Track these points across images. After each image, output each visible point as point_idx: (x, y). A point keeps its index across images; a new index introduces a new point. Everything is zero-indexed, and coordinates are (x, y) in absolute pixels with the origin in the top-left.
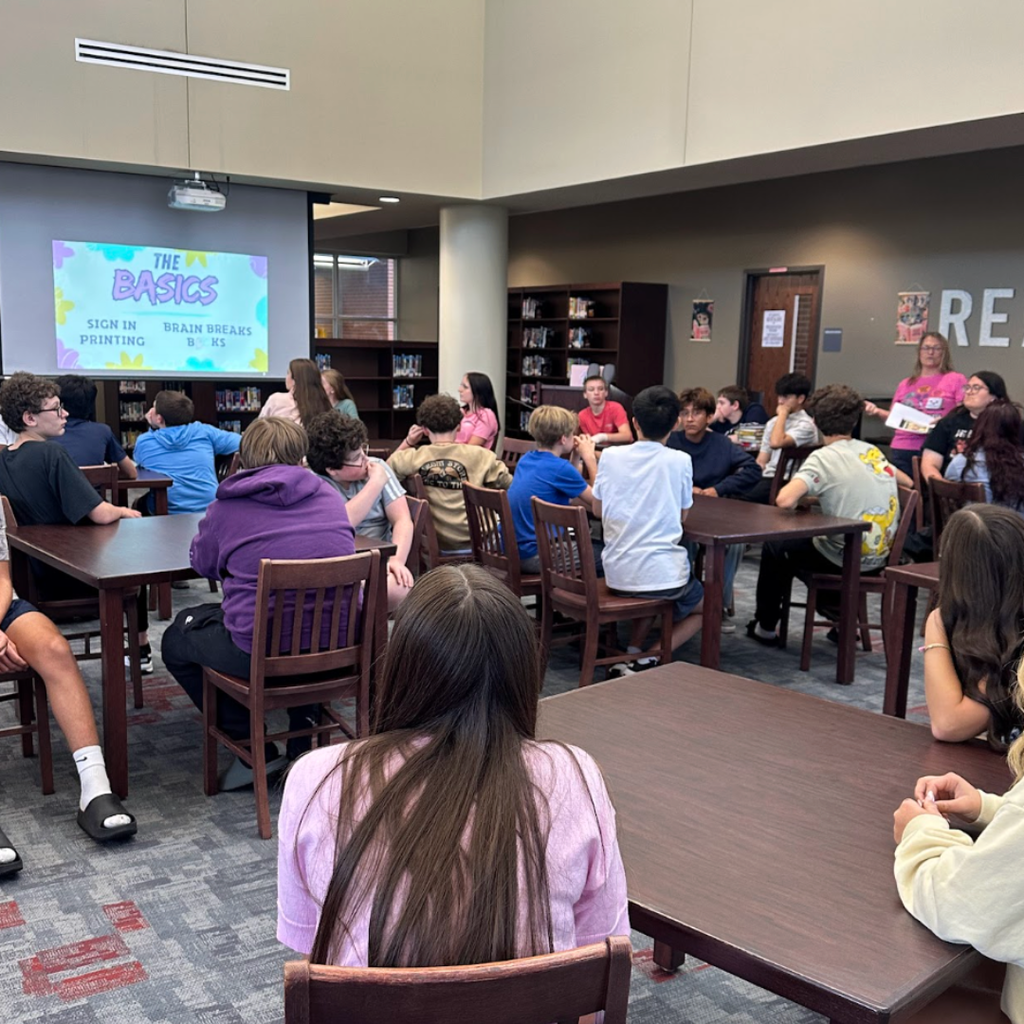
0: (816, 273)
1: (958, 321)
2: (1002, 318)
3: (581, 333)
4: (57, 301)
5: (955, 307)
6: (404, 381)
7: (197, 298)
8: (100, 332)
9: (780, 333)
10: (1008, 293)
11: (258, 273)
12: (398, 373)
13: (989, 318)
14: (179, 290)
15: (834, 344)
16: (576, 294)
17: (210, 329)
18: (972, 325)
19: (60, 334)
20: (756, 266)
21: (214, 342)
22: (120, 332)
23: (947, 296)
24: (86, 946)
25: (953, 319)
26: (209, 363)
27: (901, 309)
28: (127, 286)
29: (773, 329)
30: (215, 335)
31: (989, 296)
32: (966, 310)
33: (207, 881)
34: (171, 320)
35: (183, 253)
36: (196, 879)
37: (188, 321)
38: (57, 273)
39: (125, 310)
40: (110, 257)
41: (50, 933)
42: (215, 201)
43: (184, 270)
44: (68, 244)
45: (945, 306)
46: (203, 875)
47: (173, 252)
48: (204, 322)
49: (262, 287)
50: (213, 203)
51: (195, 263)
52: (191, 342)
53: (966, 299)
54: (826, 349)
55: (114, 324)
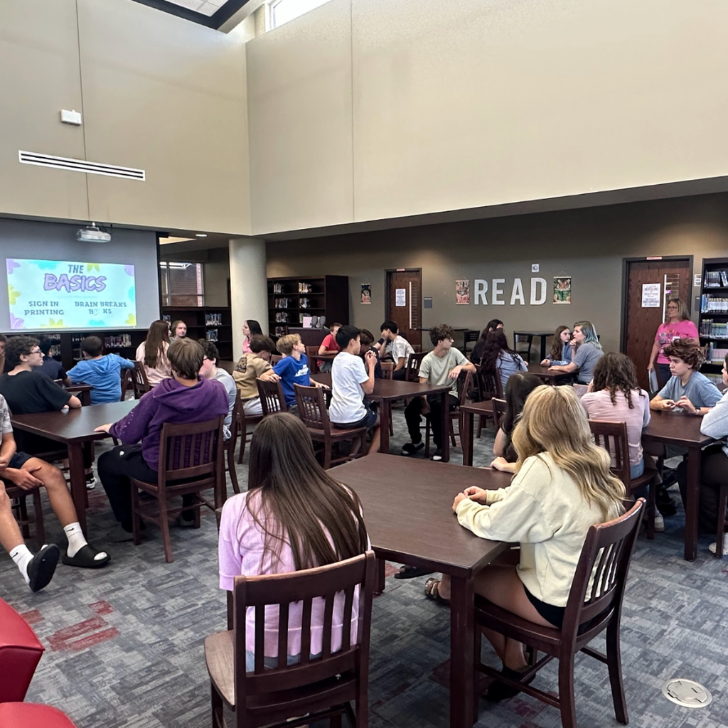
0: (418, 271)
1: (483, 293)
2: (501, 292)
3: (306, 300)
4: (10, 292)
5: (481, 287)
6: (212, 327)
7: (94, 288)
8: (37, 308)
9: (404, 299)
10: (503, 281)
11: (129, 274)
12: (208, 323)
13: (495, 292)
14: (84, 284)
15: (429, 304)
16: (302, 282)
17: (102, 304)
18: (489, 295)
19: (11, 311)
20: (391, 268)
21: (105, 311)
22: (49, 307)
23: (477, 282)
24: (83, 625)
25: (481, 292)
26: (101, 322)
27: (458, 288)
28: (52, 282)
29: (401, 297)
30: (105, 307)
31: (495, 282)
32: (486, 289)
33: (143, 586)
34: (79, 300)
35: (85, 265)
36: (138, 585)
37: (89, 301)
38: (9, 276)
39: (52, 295)
40: (42, 267)
41: (61, 621)
42: (105, 237)
43: (86, 273)
44: (16, 260)
45: (477, 287)
46: (141, 583)
47: (80, 264)
48: (99, 301)
49: (131, 281)
50: (103, 238)
51: (91, 270)
52: (91, 312)
53: (485, 283)
54: (425, 307)
55: (45, 303)
